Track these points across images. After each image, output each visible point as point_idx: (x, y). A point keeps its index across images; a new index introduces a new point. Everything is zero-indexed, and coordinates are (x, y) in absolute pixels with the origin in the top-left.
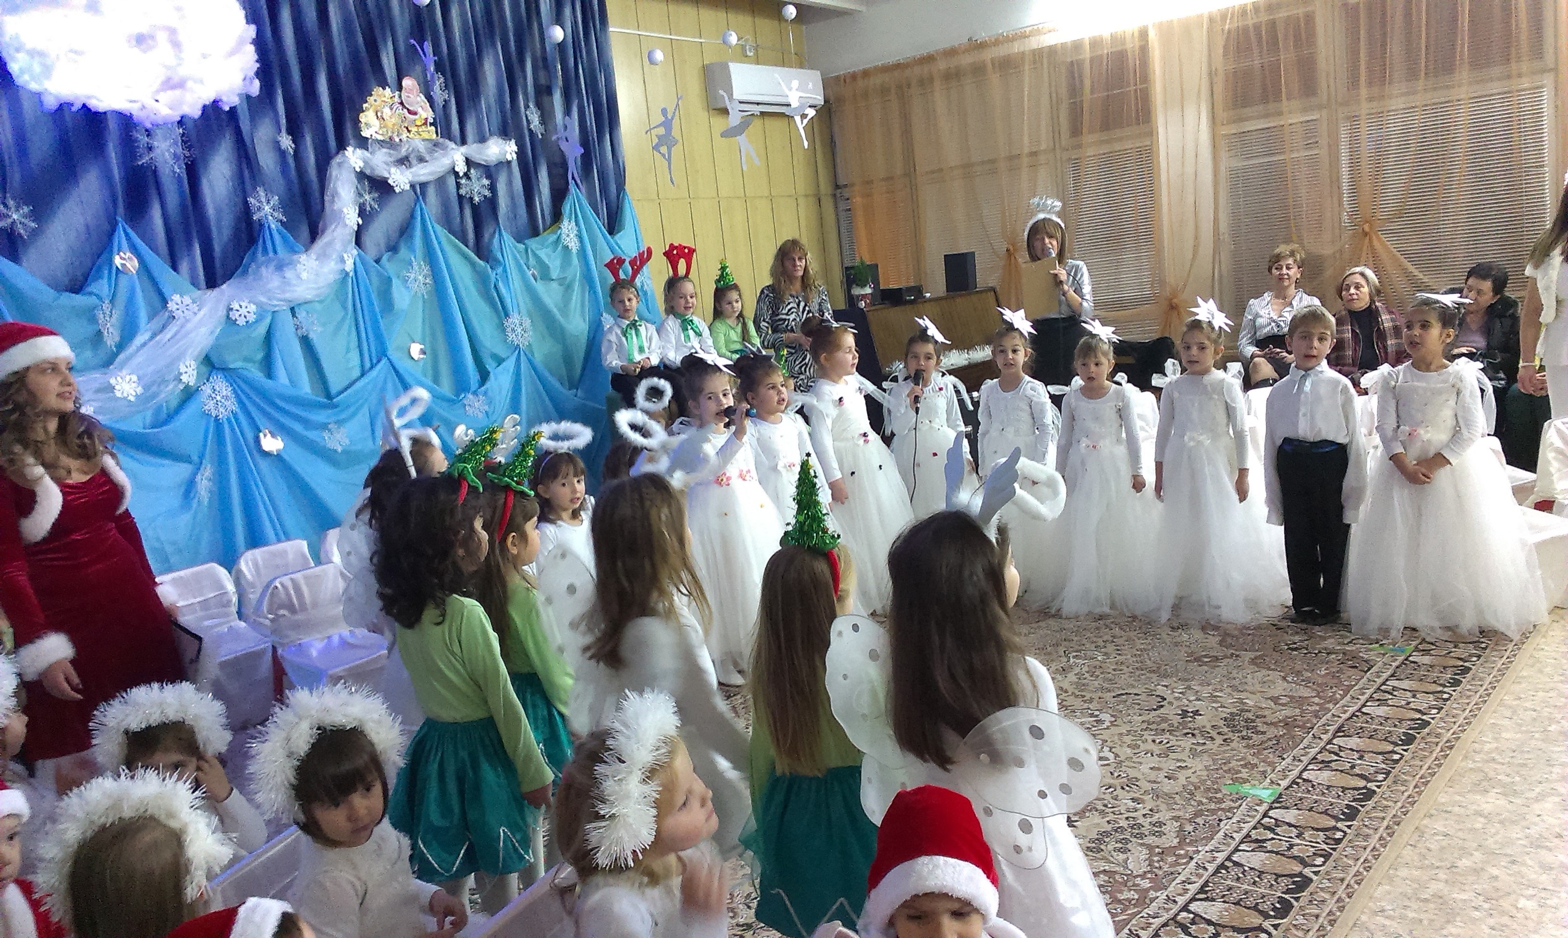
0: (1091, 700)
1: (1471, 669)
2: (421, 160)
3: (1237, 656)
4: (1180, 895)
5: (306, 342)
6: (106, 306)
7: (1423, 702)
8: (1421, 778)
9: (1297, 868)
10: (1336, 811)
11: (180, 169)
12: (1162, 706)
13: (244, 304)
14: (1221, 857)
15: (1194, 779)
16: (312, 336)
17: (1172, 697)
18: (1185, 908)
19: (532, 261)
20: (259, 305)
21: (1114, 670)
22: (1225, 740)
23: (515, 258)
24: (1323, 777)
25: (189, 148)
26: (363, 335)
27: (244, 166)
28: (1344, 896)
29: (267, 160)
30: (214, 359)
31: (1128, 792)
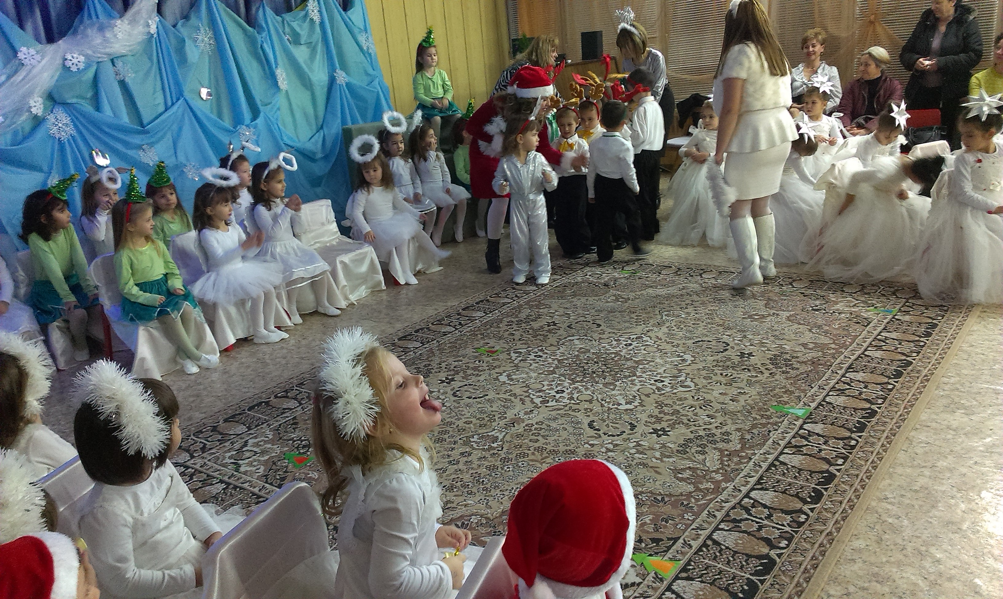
0: (678, 345)
1: (937, 325)
3: (777, 315)
4: (743, 486)
5: (123, 84)
7: (906, 347)
8: (908, 402)
9: (825, 467)
10: (850, 425)
12: (727, 350)
13: (75, 55)
14: (771, 458)
15: (750, 401)
16: (127, 80)
17: (733, 343)
18: (747, 496)
19: (287, 30)
20: (86, 56)
21: (693, 324)
22: (771, 374)
23: (275, 27)
24: (841, 400)
26: (166, 82)
28: (859, 487)
30: (56, 96)
31: (705, 410)
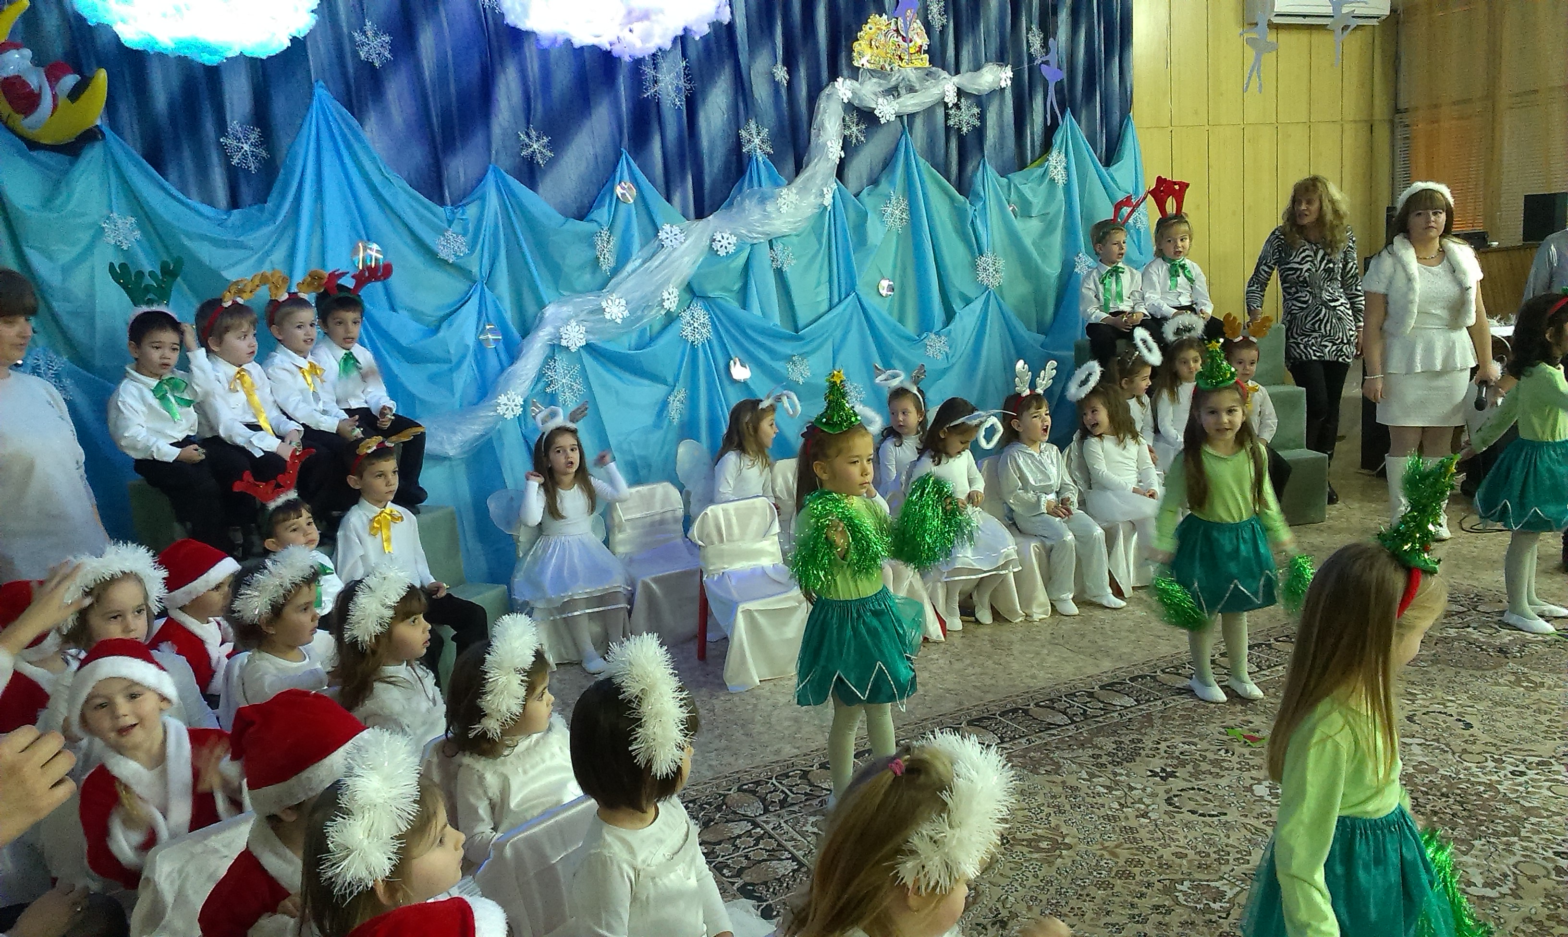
2: (911, 89)
5: (779, 273)
6: (605, 233)
11: (680, 102)
13: (725, 236)
16: (785, 268)
19: (1013, 196)
20: (739, 236)
23: (997, 195)
25: (690, 80)
27: (740, 99)
29: (761, 91)
30: (695, 287)
